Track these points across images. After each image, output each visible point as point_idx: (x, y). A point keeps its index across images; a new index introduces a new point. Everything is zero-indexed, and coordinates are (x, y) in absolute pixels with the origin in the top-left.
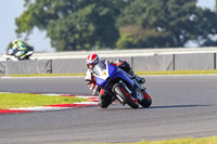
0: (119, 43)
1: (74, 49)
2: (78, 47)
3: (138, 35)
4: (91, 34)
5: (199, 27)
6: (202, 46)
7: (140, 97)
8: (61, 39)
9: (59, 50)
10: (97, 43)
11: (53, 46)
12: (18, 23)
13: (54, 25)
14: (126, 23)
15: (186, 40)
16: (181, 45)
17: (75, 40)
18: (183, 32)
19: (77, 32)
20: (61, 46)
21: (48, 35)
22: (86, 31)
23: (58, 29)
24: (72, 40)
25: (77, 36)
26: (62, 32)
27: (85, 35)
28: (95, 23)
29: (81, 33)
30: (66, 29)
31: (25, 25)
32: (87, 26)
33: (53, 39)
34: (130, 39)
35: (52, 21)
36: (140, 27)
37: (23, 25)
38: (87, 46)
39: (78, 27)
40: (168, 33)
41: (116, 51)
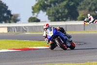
0: (78, 18)
1: (59, 21)
2: (60, 20)
4: (66, 14)
8: (53, 16)
9: (52, 21)
10: (69, 18)
11: (49, 19)
12: (33, 8)
13: (49, 10)
14: (81, 9)
17: (59, 16)
19: (60, 13)
20: (53, 19)
21: (47, 14)
22: (64, 12)
23: (51, 11)
24: (57, 16)
25: (60, 15)
26: (53, 13)
27: (63, 14)
28: (68, 9)
29: (61, 13)
30: (55, 12)
31: (36, 10)
32: (64, 10)
33: (49, 16)
34: (83, 16)
35: (48, 8)
36: (88, 11)
37: (35, 10)
38: (64, 19)
39: (60, 11)
41: (77, 22)
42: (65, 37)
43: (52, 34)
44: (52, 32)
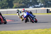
0: (14, 7)
2: (4, 8)
3: (18, 5)
4: (7, 5)
5: (32, 3)
6: (33, 8)
7: (35, 20)
15: (29, 6)
16: (28, 7)
18: (29, 4)
19: (4, 5)
25: (4, 6)
27: (6, 5)
29: (5, 5)
30: (1, 4)
32: (6, 3)
34: (16, 6)
38: (6, 8)
39: (4, 3)
40: (25, 5)
41: (13, 9)
42: (33, 16)
43: (26, 15)
44: (26, 14)
